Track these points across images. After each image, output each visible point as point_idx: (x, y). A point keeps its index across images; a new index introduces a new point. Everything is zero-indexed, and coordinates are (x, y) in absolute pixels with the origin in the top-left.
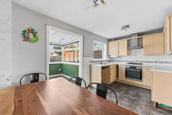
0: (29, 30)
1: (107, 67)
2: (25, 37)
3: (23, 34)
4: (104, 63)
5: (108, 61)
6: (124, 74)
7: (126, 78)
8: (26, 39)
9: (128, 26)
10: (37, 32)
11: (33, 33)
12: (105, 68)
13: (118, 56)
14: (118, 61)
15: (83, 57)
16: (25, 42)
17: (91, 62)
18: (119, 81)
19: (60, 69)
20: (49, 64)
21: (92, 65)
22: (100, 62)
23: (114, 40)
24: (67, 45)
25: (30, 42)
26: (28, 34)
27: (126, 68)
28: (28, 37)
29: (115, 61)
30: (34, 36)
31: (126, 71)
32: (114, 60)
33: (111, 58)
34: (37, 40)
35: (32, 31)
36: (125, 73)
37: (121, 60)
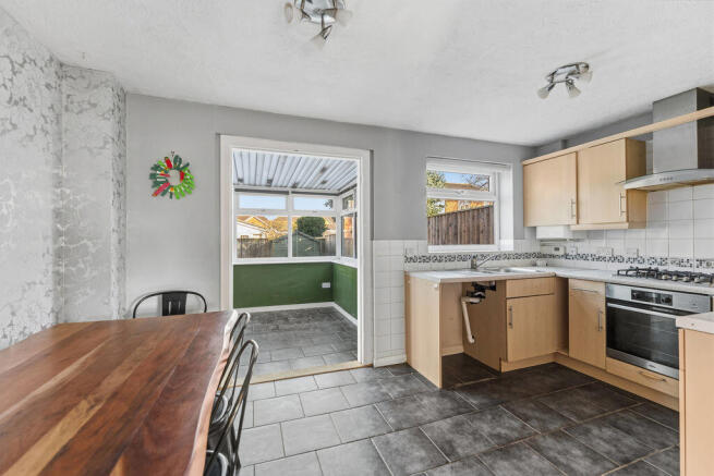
0: (168, 162)
1: (493, 286)
2: (156, 184)
3: (153, 176)
4: (488, 264)
5: (528, 256)
6: (600, 328)
7: (608, 355)
8: (161, 188)
9: (578, 70)
10: (188, 165)
11: (178, 168)
12: (487, 291)
13: (574, 232)
14: (584, 257)
15: (372, 239)
16: (159, 196)
17: (409, 260)
18: (571, 367)
19: (326, 285)
20: (235, 266)
21: (412, 275)
22: (468, 263)
23: (560, 144)
24: (348, 189)
25: (171, 197)
26: (166, 175)
27: (609, 300)
28: (167, 184)
29: (566, 256)
30: (182, 176)
31: (612, 315)
32: (561, 252)
33: (543, 242)
34: (190, 188)
35: (175, 163)
36: (604, 324)
37: (602, 255)
